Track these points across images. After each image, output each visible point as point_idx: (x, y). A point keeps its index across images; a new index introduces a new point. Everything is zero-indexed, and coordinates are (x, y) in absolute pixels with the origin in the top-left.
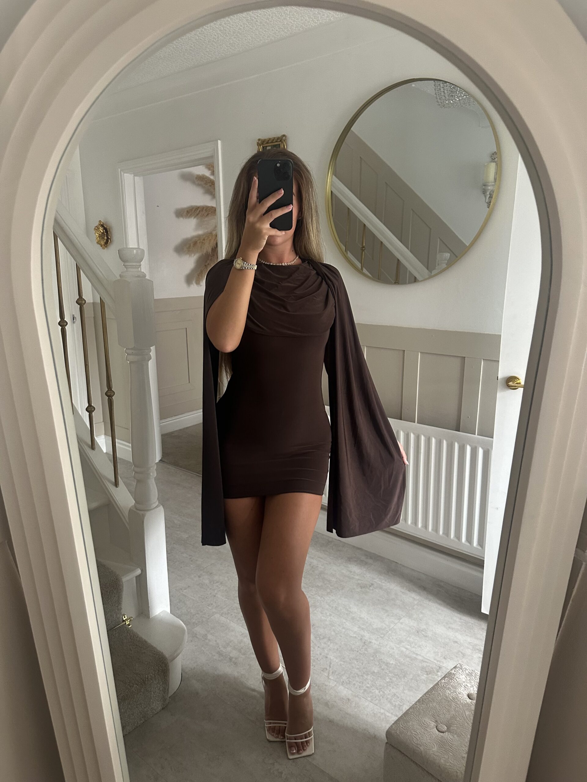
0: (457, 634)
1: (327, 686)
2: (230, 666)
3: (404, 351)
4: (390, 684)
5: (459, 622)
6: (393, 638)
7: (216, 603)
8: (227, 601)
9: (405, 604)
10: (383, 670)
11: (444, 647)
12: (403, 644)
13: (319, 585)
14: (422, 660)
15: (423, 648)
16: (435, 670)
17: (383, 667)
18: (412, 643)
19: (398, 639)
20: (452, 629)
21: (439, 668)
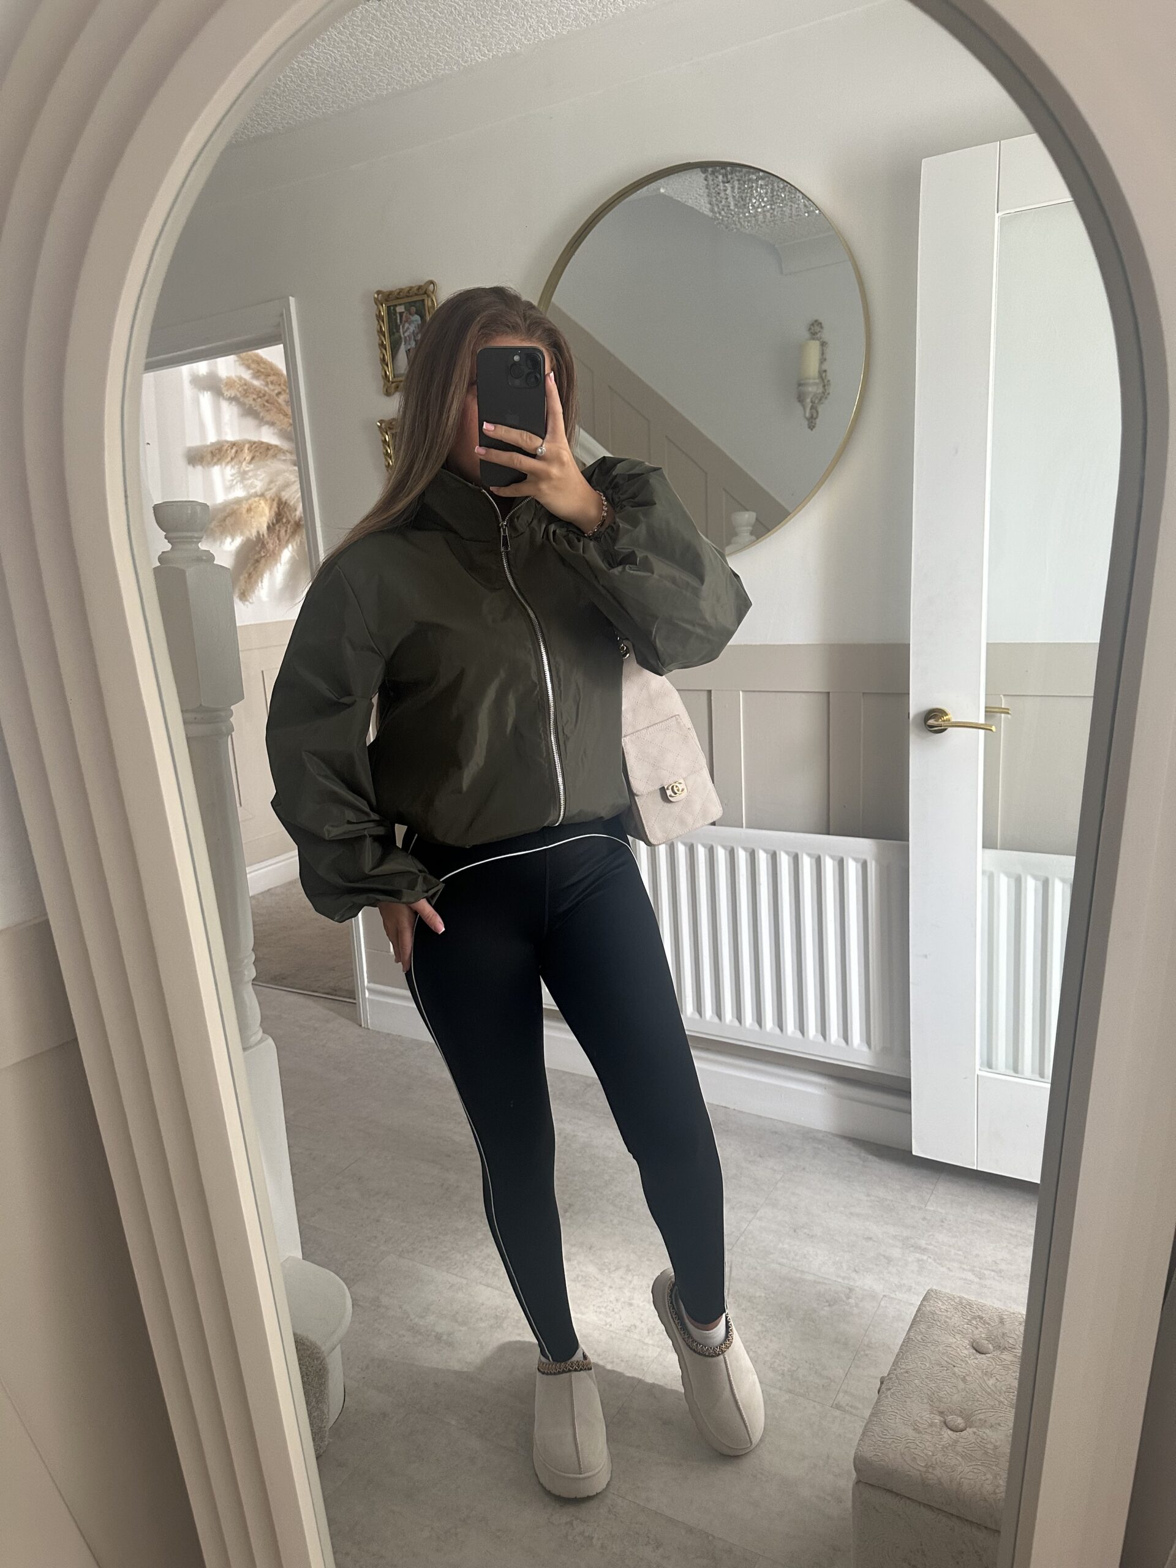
0: (868, 1223)
1: (643, 1357)
2: (440, 1350)
3: (710, 692)
4: (765, 1336)
5: (867, 1201)
6: (750, 1249)
7: (383, 1233)
8: (405, 1226)
9: (758, 1183)
10: (745, 1310)
11: (849, 1252)
12: (771, 1256)
13: (586, 1169)
14: (815, 1282)
15: (811, 1259)
16: (842, 1296)
17: (743, 1306)
18: (790, 1252)
19: (761, 1249)
20: (858, 1215)
21: (848, 1291)
